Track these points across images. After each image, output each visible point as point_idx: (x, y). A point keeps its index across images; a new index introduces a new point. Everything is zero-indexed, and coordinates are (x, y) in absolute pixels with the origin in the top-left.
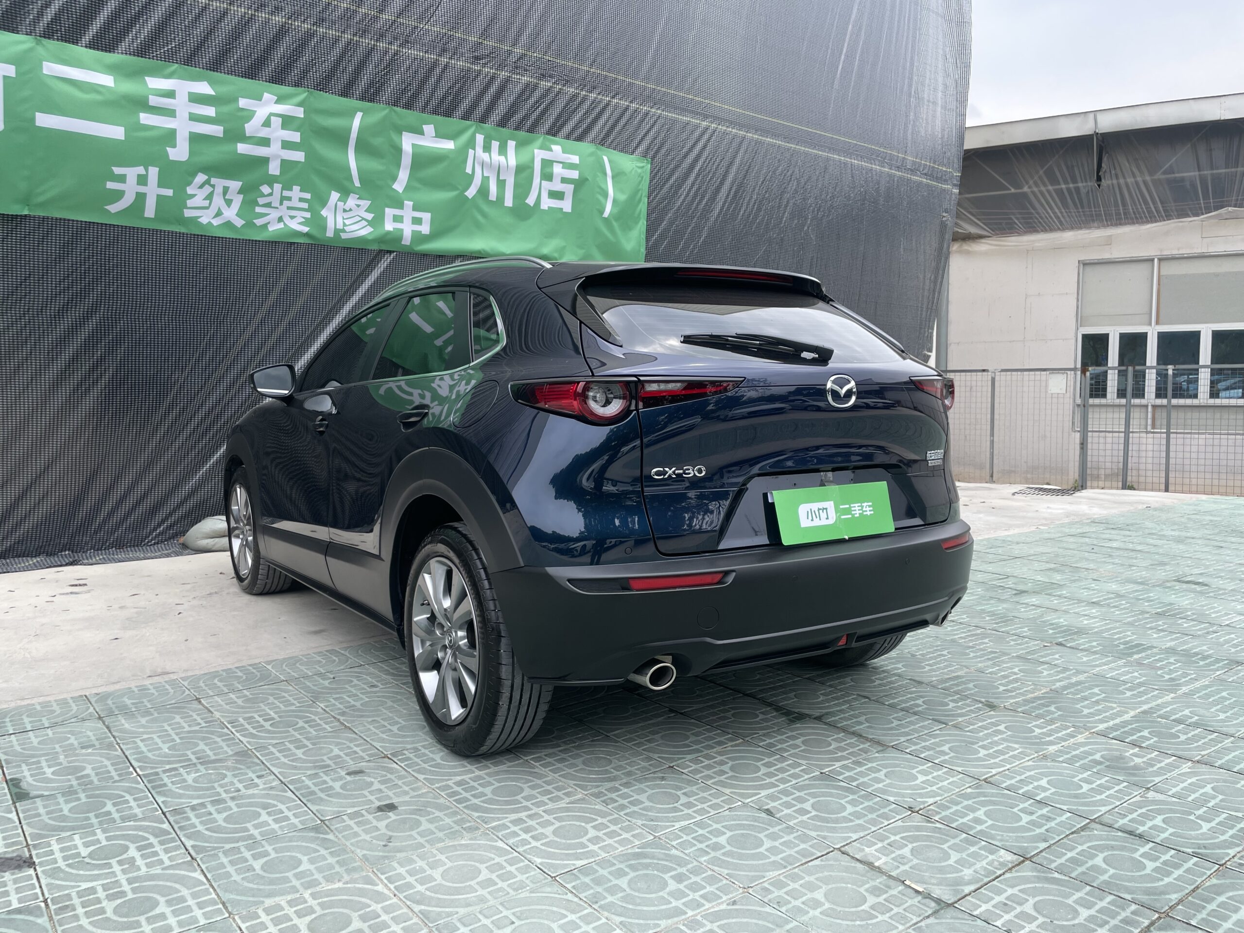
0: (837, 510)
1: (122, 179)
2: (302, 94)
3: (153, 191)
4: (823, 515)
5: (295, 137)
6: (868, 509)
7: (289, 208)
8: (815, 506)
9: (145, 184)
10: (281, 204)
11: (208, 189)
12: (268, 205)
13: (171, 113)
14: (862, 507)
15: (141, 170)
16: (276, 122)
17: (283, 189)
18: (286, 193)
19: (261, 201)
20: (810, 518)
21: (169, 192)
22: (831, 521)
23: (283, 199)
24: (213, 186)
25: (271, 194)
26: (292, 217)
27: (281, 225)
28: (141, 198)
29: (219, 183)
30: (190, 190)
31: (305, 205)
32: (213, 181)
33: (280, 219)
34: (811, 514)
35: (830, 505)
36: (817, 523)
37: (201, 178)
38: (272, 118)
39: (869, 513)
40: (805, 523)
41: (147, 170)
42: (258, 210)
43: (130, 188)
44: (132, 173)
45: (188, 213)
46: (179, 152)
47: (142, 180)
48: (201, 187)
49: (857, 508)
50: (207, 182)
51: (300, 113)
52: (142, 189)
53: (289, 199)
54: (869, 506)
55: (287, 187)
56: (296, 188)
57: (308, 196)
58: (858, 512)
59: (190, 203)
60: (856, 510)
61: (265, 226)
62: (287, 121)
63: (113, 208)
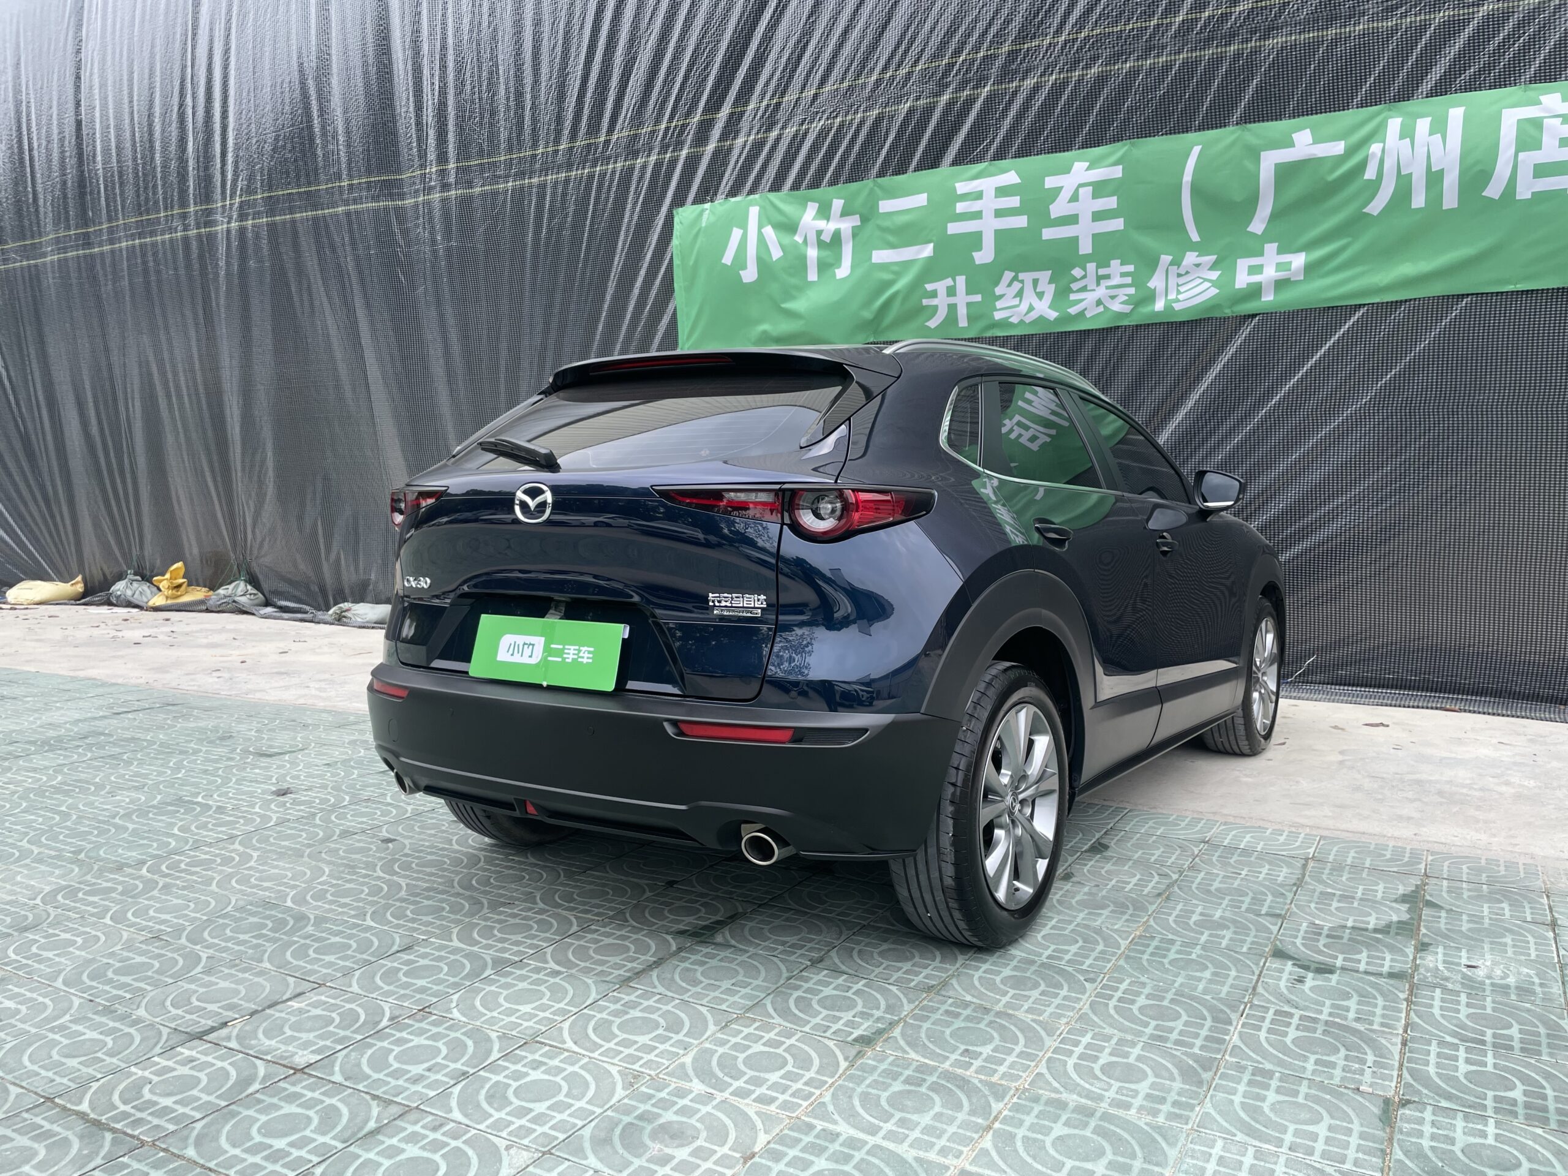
0: (547, 650)
1: (934, 294)
2: (1120, 149)
3: (962, 300)
4: (527, 651)
5: (1111, 202)
6: (586, 655)
7: (1107, 288)
8: (520, 639)
9: (954, 295)
10: (1098, 284)
11: (1017, 286)
12: (1084, 289)
13: (977, 215)
14: (579, 651)
15: (949, 282)
16: (1086, 192)
17: (1098, 267)
18: (1101, 272)
19: (1075, 286)
20: (511, 651)
21: (978, 298)
22: (534, 661)
23: (1099, 279)
24: (1022, 282)
25: (1085, 277)
26: (1113, 297)
27: (1101, 309)
28: (952, 308)
29: (1027, 277)
30: (998, 291)
31: (1129, 280)
32: (1021, 276)
33: (1099, 302)
34: (514, 648)
35: (539, 641)
36: (517, 659)
37: (1008, 275)
38: (1081, 190)
39: (585, 661)
40: (503, 656)
41: (954, 281)
42: (1073, 297)
43: (941, 302)
44: (941, 286)
45: (998, 316)
46: (984, 256)
47: (951, 291)
48: (1009, 285)
49: (572, 652)
50: (1015, 278)
51: (1117, 172)
52: (952, 300)
53: (1107, 277)
54: (589, 652)
55: (1103, 263)
56: (1115, 263)
57: (1130, 268)
58: (571, 656)
59: (999, 304)
60: (571, 653)
61: (1081, 314)
62: (1100, 189)
63: (933, 324)
